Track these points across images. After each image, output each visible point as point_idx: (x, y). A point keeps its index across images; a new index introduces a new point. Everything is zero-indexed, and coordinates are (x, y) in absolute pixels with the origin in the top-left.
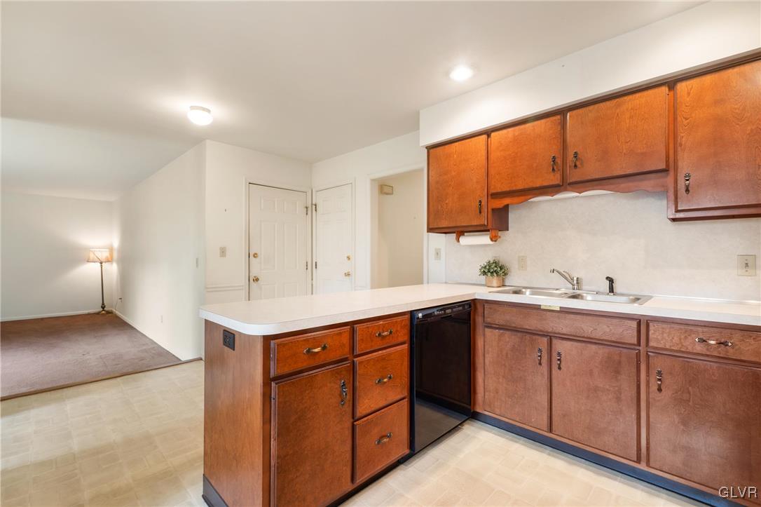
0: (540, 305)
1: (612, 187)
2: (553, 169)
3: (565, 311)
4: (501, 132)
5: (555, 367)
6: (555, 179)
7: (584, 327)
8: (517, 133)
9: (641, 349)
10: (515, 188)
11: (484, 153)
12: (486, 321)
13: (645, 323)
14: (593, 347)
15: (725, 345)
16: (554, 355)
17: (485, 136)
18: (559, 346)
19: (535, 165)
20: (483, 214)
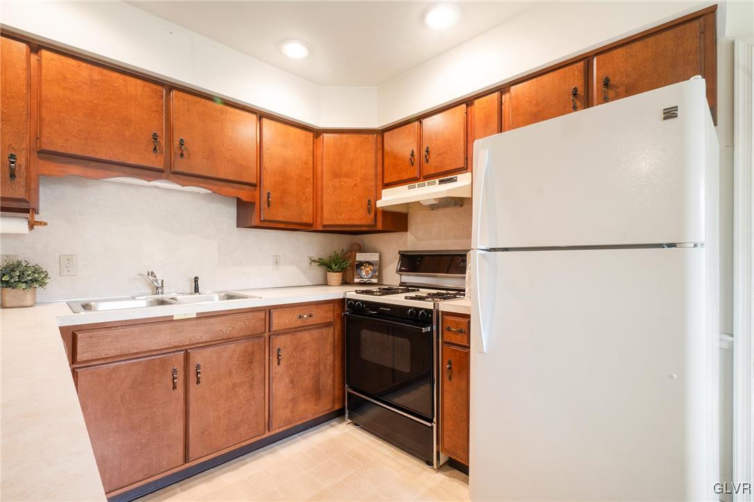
0: (172, 316)
1: (216, 188)
2: (155, 149)
3: (203, 318)
5: (193, 379)
6: (157, 162)
7: (224, 328)
8: (96, 77)
9: (266, 335)
10: (92, 155)
11: (23, 75)
12: (79, 357)
13: (269, 311)
14: (232, 346)
15: (310, 316)
16: (192, 369)
17: (23, 46)
18: (198, 358)
19: (127, 134)
20: (20, 180)
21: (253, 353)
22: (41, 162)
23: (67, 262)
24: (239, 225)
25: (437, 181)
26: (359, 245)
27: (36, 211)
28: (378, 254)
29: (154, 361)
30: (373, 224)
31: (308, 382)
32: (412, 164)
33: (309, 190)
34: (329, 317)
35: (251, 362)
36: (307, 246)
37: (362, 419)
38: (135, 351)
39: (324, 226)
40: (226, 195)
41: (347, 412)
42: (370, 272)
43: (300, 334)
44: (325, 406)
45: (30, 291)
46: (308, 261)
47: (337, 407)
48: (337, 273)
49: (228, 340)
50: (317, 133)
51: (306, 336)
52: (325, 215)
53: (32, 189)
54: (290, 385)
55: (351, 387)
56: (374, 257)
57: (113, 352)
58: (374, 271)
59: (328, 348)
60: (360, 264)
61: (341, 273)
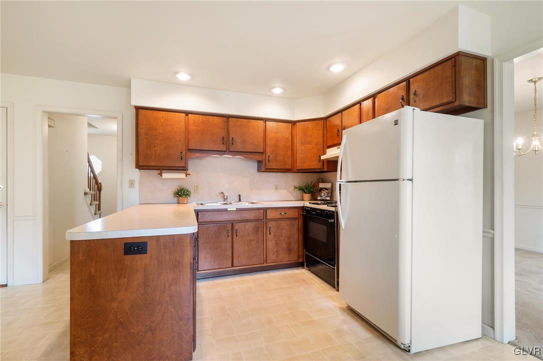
0: (227, 209)
1: (246, 156)
2: (223, 143)
3: (238, 210)
4: (195, 116)
5: (235, 235)
6: (223, 148)
7: (246, 216)
8: (204, 119)
9: (264, 220)
10: (203, 149)
11: (184, 124)
12: (199, 221)
13: (265, 210)
14: (250, 223)
15: (285, 213)
16: (234, 231)
17: (184, 114)
18: (237, 226)
19: (214, 139)
20: (184, 160)
21: (258, 227)
22: (189, 153)
23: (197, 187)
24: (258, 171)
26: (322, 179)
27: (187, 170)
28: (330, 184)
29: (221, 225)
30: (322, 167)
31: (284, 245)
32: (338, 136)
33: (289, 152)
34: (296, 215)
35: (258, 231)
36: (292, 180)
37: (313, 269)
38: (215, 220)
39: (298, 170)
40: (250, 159)
41: (305, 263)
42: (326, 194)
43: (280, 222)
44: (293, 258)
45: (186, 198)
46: (293, 188)
47: (301, 260)
48: (308, 194)
49: (248, 221)
50: (294, 123)
51: (283, 223)
52: (298, 164)
53: (186, 163)
54: (275, 245)
55: (307, 251)
56: (328, 185)
57: (209, 220)
58: (328, 193)
59: (295, 230)
61: (310, 194)
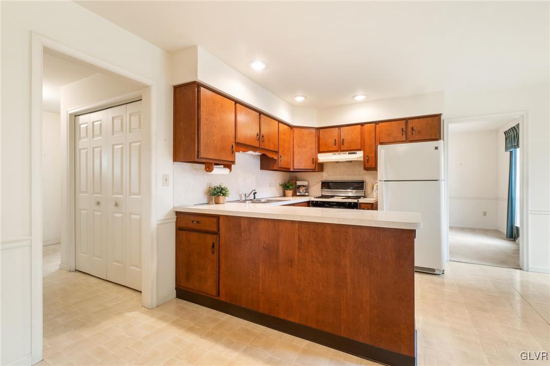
1: (268, 154)
2: (258, 139)
4: (241, 106)
6: (258, 144)
8: (247, 112)
10: (246, 143)
19: (252, 134)
24: (261, 169)
25: (347, 153)
26: (296, 177)
28: (307, 182)
32: (335, 145)
33: (290, 153)
39: (294, 169)
42: (304, 190)
50: (292, 127)
52: (295, 164)
56: (305, 183)
58: (306, 189)
60: (300, 186)
61: (292, 191)
